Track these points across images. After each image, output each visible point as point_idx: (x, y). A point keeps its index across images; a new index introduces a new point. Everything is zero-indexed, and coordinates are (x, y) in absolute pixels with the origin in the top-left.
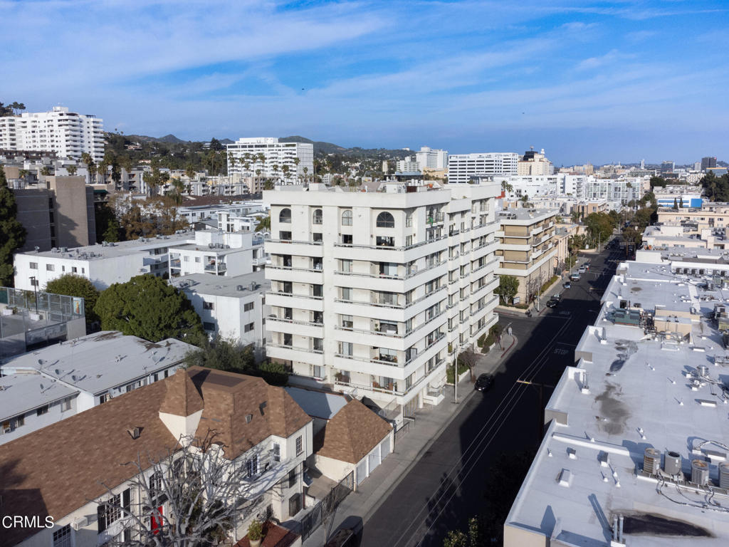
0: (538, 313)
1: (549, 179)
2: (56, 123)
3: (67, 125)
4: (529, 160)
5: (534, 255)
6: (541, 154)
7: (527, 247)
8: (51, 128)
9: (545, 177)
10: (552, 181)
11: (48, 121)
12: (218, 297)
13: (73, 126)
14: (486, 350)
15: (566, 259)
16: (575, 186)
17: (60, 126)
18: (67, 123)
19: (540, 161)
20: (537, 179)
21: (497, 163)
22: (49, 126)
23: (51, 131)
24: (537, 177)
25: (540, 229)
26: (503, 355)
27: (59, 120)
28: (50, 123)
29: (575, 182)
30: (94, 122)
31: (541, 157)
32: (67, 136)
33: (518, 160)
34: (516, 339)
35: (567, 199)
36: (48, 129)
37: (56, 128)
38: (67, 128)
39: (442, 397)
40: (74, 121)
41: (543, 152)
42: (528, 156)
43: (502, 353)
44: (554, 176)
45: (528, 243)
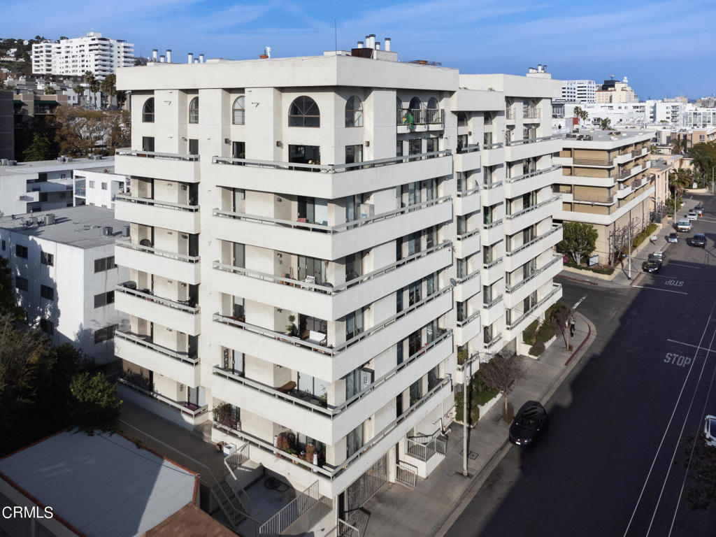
0: (630, 282)
1: (635, 107)
2: (87, 48)
3: (97, 50)
4: (609, 89)
5: (621, 194)
6: (623, 83)
7: (609, 182)
8: (82, 53)
9: (630, 106)
10: (638, 110)
11: (80, 46)
13: (103, 50)
15: (668, 202)
16: (670, 115)
17: (90, 50)
18: (96, 47)
19: (622, 90)
20: (620, 108)
21: (570, 90)
22: (80, 51)
23: (83, 56)
24: (620, 105)
25: (628, 157)
26: (570, 360)
27: (90, 45)
28: (82, 48)
29: (670, 110)
30: (125, 47)
31: (623, 85)
32: (96, 60)
33: (596, 89)
34: (593, 327)
35: (662, 127)
36: (79, 54)
37: (87, 53)
38: (97, 52)
40: (104, 45)
41: (625, 80)
42: (608, 85)
43: (568, 355)
44: (642, 104)
45: (610, 176)
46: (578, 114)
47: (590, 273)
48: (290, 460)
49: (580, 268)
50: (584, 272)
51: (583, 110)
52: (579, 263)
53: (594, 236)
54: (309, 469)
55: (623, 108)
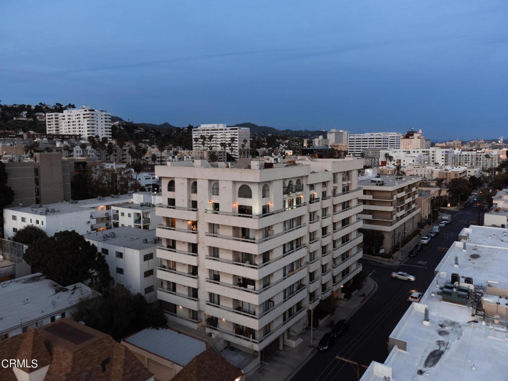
0: (400, 262)
1: (423, 152)
2: (82, 116)
3: (88, 117)
4: (410, 137)
5: (399, 214)
6: (419, 133)
7: (391, 209)
8: (79, 120)
9: (420, 151)
10: (425, 153)
11: (77, 115)
12: (126, 248)
13: (92, 118)
14: (348, 297)
15: (429, 216)
16: (444, 157)
17: (84, 118)
18: (88, 116)
19: (418, 138)
20: (414, 152)
21: (384, 140)
22: (78, 118)
23: (79, 121)
24: (414, 150)
25: (403, 194)
26: (363, 300)
27: (84, 115)
28: (79, 116)
29: (444, 154)
30: (105, 115)
31: (419, 135)
32: (88, 124)
33: (402, 137)
34: (377, 285)
35: (435, 167)
36: (77, 120)
37: (82, 119)
38: (88, 119)
39: (300, 340)
40: (93, 114)
41: (420, 132)
42: (409, 135)
43: (363, 298)
44: (427, 150)
45: (392, 206)
46: (387, 158)
47: (380, 258)
48: (241, 338)
49: (374, 255)
50: (376, 257)
51: (390, 155)
52: (374, 252)
53: (383, 238)
54: (249, 340)
55: (416, 152)
